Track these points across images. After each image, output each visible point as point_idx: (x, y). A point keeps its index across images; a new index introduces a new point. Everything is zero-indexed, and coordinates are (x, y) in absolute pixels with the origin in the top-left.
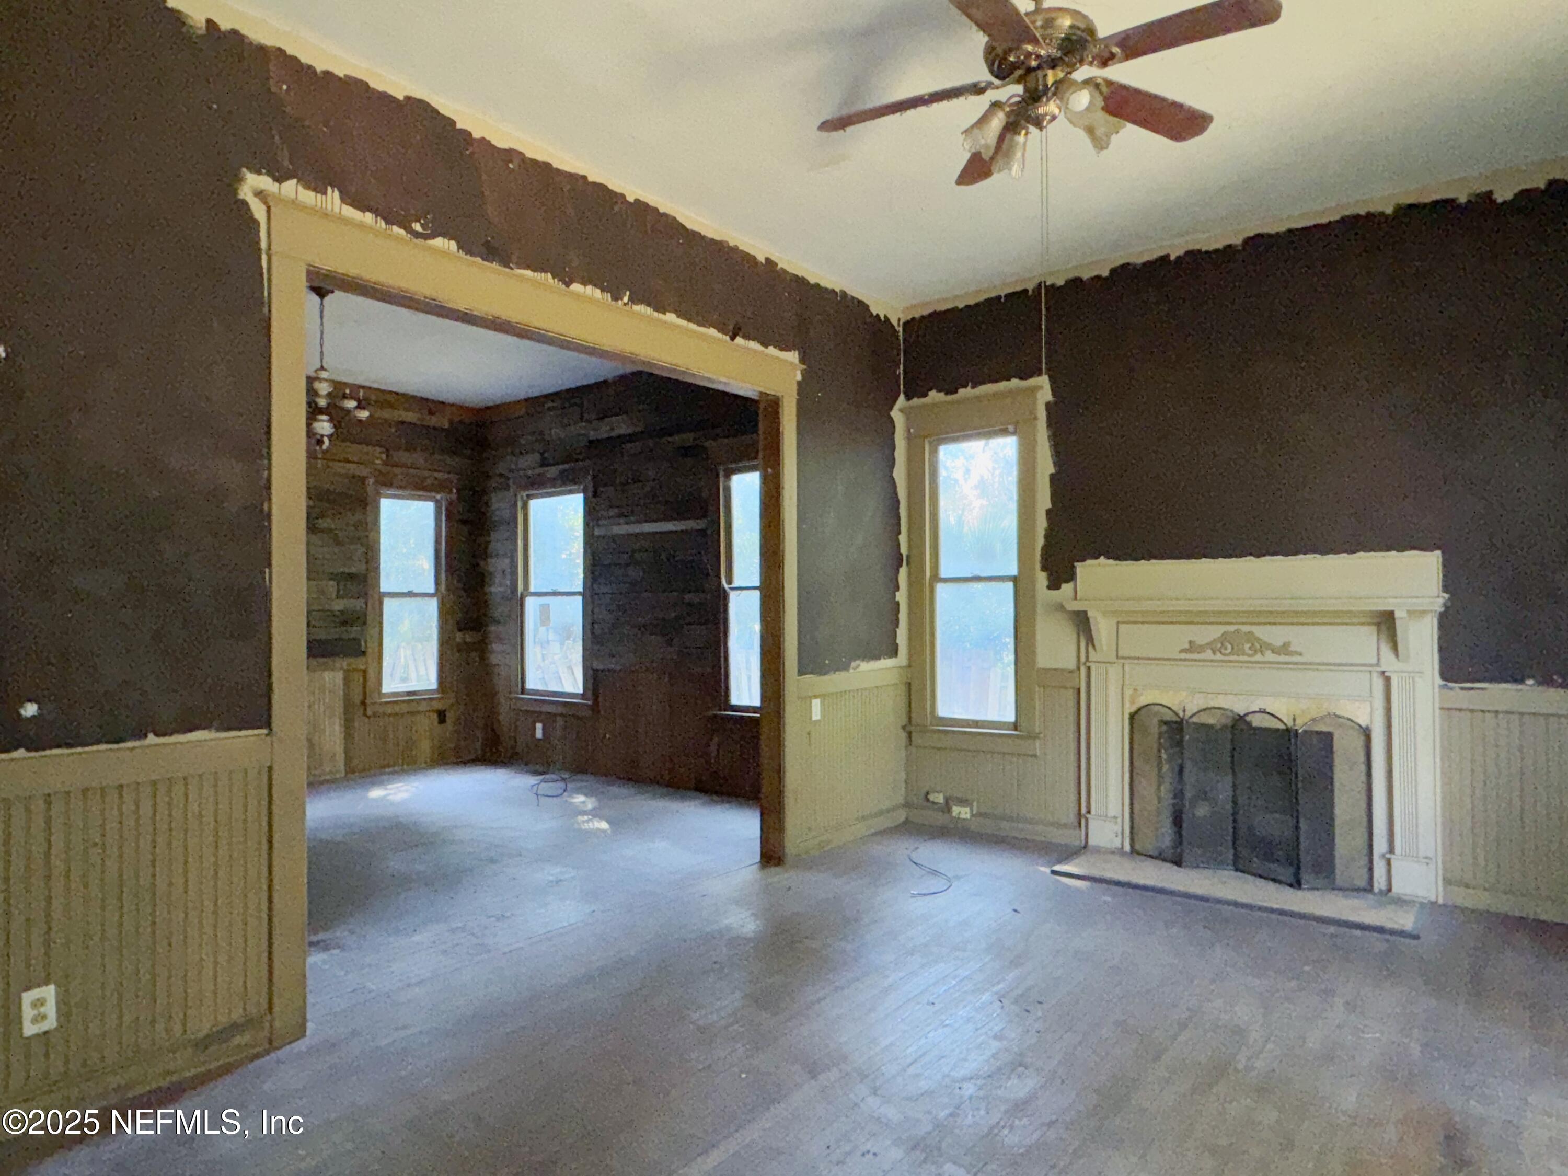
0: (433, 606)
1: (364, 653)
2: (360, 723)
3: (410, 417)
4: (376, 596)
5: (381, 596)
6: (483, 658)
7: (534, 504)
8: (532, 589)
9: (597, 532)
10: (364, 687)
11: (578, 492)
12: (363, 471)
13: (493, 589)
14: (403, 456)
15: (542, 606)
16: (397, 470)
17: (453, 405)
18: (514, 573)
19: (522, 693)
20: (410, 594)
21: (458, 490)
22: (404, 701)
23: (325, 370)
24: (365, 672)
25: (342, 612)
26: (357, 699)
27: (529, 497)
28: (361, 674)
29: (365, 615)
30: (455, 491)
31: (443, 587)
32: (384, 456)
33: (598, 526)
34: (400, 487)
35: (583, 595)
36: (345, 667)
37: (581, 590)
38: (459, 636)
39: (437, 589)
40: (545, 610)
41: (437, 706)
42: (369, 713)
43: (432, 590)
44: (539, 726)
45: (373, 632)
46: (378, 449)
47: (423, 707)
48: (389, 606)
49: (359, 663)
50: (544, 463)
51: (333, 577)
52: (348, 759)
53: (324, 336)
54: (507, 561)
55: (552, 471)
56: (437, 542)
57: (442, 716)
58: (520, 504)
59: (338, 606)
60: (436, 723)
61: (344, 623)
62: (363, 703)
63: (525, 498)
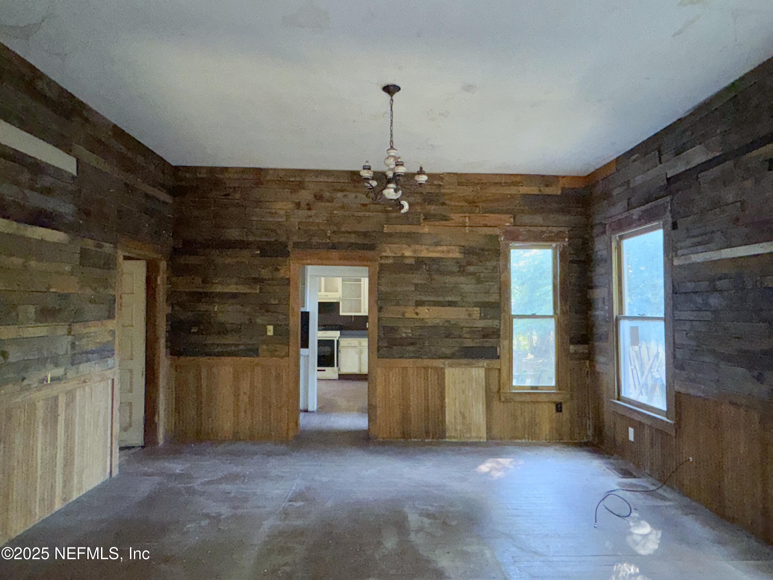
0: (551, 324)
1: (498, 357)
2: (496, 406)
3: (533, 190)
4: (507, 317)
5: (511, 318)
6: (592, 366)
7: (627, 244)
8: (627, 313)
9: (676, 262)
10: (499, 381)
11: (659, 228)
12: (497, 231)
13: (597, 313)
14: (526, 219)
15: (632, 328)
16: (522, 229)
17: (563, 177)
18: (611, 299)
19: (619, 399)
20: (534, 316)
21: (570, 238)
22: (529, 393)
23: (394, 149)
24: (500, 370)
25: (483, 328)
26: (495, 389)
27: (622, 238)
28: (497, 372)
29: (499, 330)
30: (567, 240)
31: (558, 311)
32: (512, 220)
33: (676, 255)
34: (523, 241)
35: (665, 320)
36: (485, 366)
37: (663, 316)
38: (572, 348)
39: (555, 313)
40: (634, 331)
41: (557, 399)
42: (503, 399)
43: (551, 313)
44: (631, 430)
45: (505, 343)
46: (508, 216)
47: (543, 398)
48: (517, 324)
49: (495, 363)
50: (630, 207)
51: (477, 304)
52: (489, 429)
53: (393, 125)
54: (606, 290)
55: (636, 213)
56: (555, 277)
57: (559, 408)
58: (614, 245)
59: (481, 324)
60: (554, 411)
61: (484, 336)
62: (499, 391)
63: (618, 238)
